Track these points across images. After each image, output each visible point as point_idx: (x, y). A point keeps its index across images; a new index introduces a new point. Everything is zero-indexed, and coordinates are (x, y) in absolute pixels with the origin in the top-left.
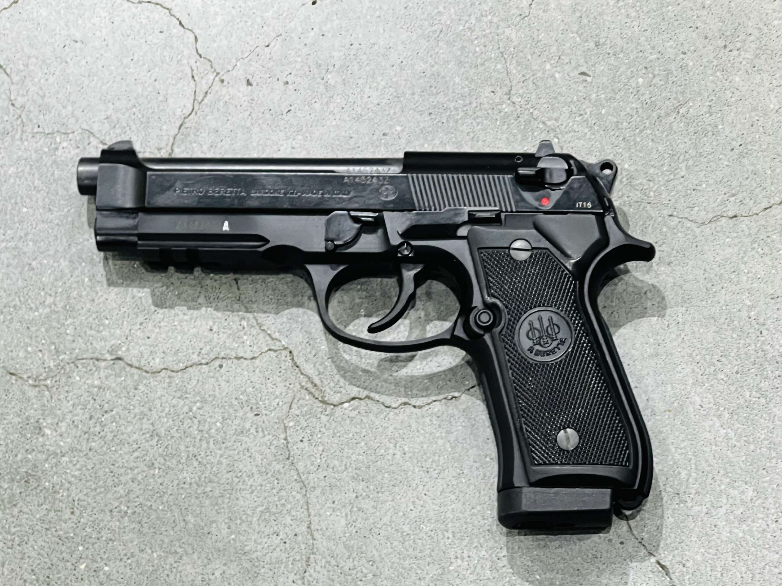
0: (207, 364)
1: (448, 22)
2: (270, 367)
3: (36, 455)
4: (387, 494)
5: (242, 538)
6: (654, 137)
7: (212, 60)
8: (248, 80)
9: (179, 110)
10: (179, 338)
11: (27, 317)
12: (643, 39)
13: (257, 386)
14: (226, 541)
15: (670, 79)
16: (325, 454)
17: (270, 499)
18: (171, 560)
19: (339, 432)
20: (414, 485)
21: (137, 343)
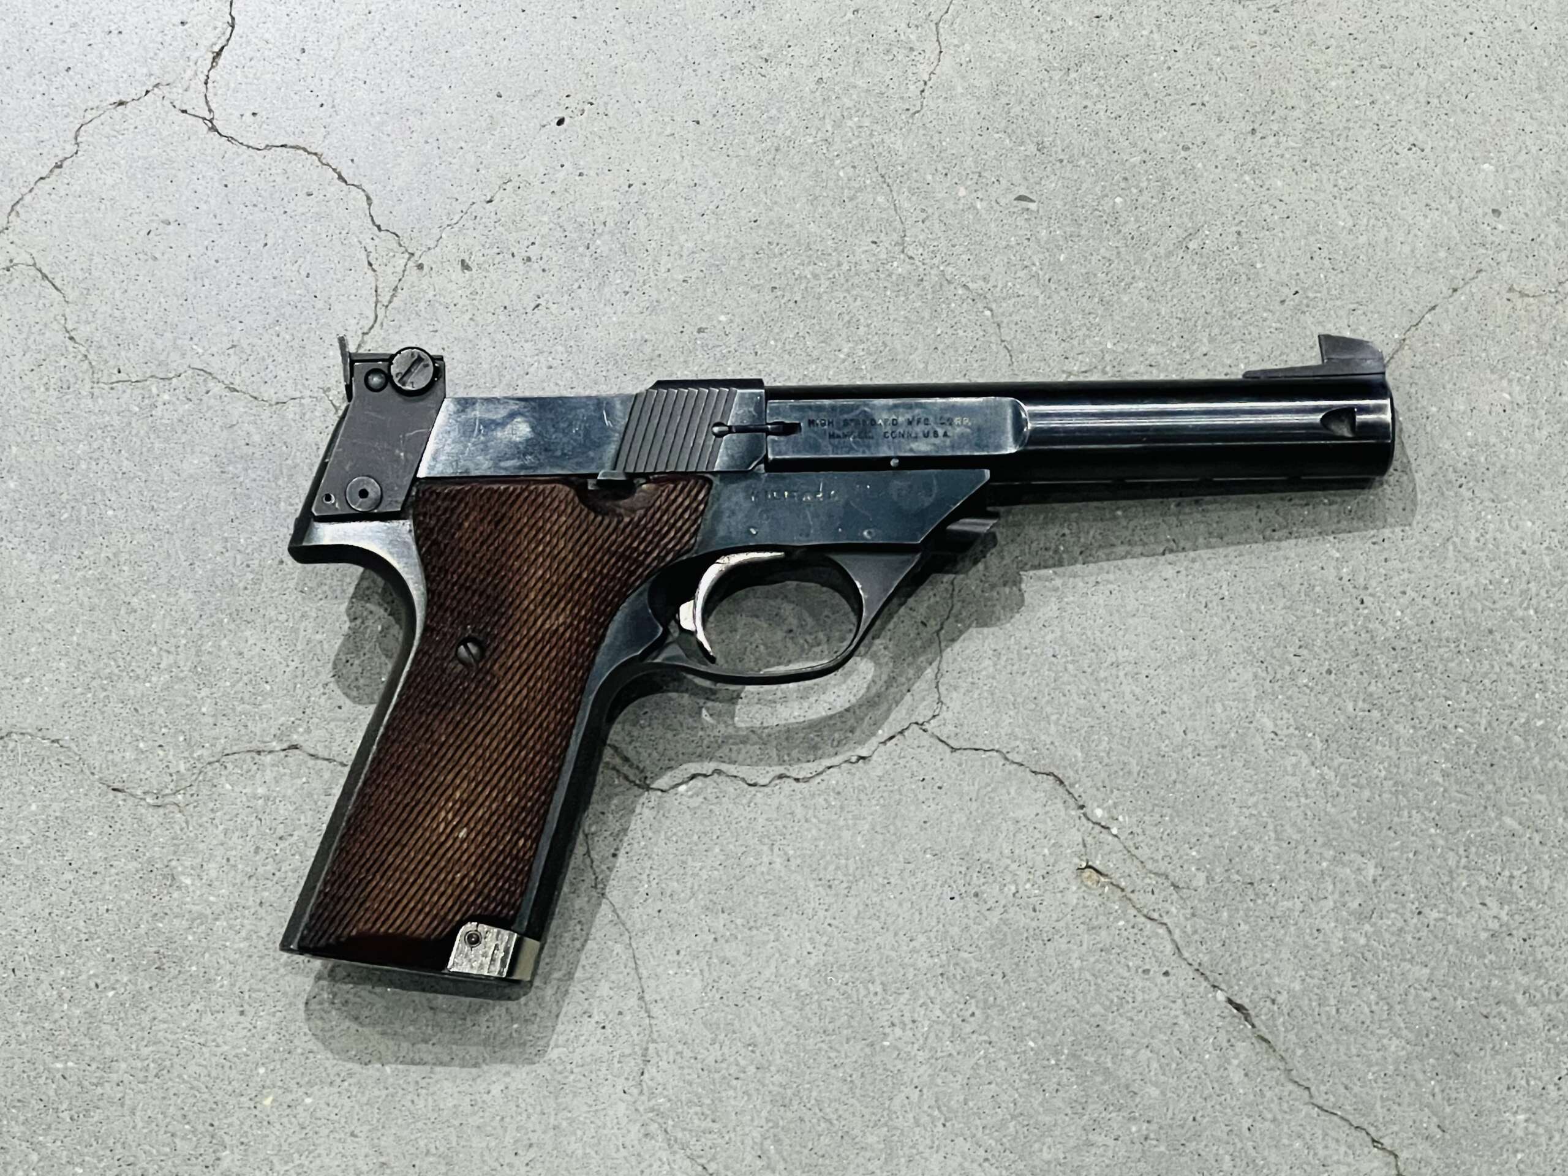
1: (788, 133)
3: (171, 922)
4: (766, 929)
5: (530, 1027)
6: (1150, 293)
7: (399, 233)
8: (463, 261)
9: (353, 322)
11: (131, 692)
12: (1115, 131)
14: (505, 1034)
15: (1167, 194)
16: (655, 873)
18: (415, 1076)
19: (675, 834)
20: (810, 911)
21: (322, 718)
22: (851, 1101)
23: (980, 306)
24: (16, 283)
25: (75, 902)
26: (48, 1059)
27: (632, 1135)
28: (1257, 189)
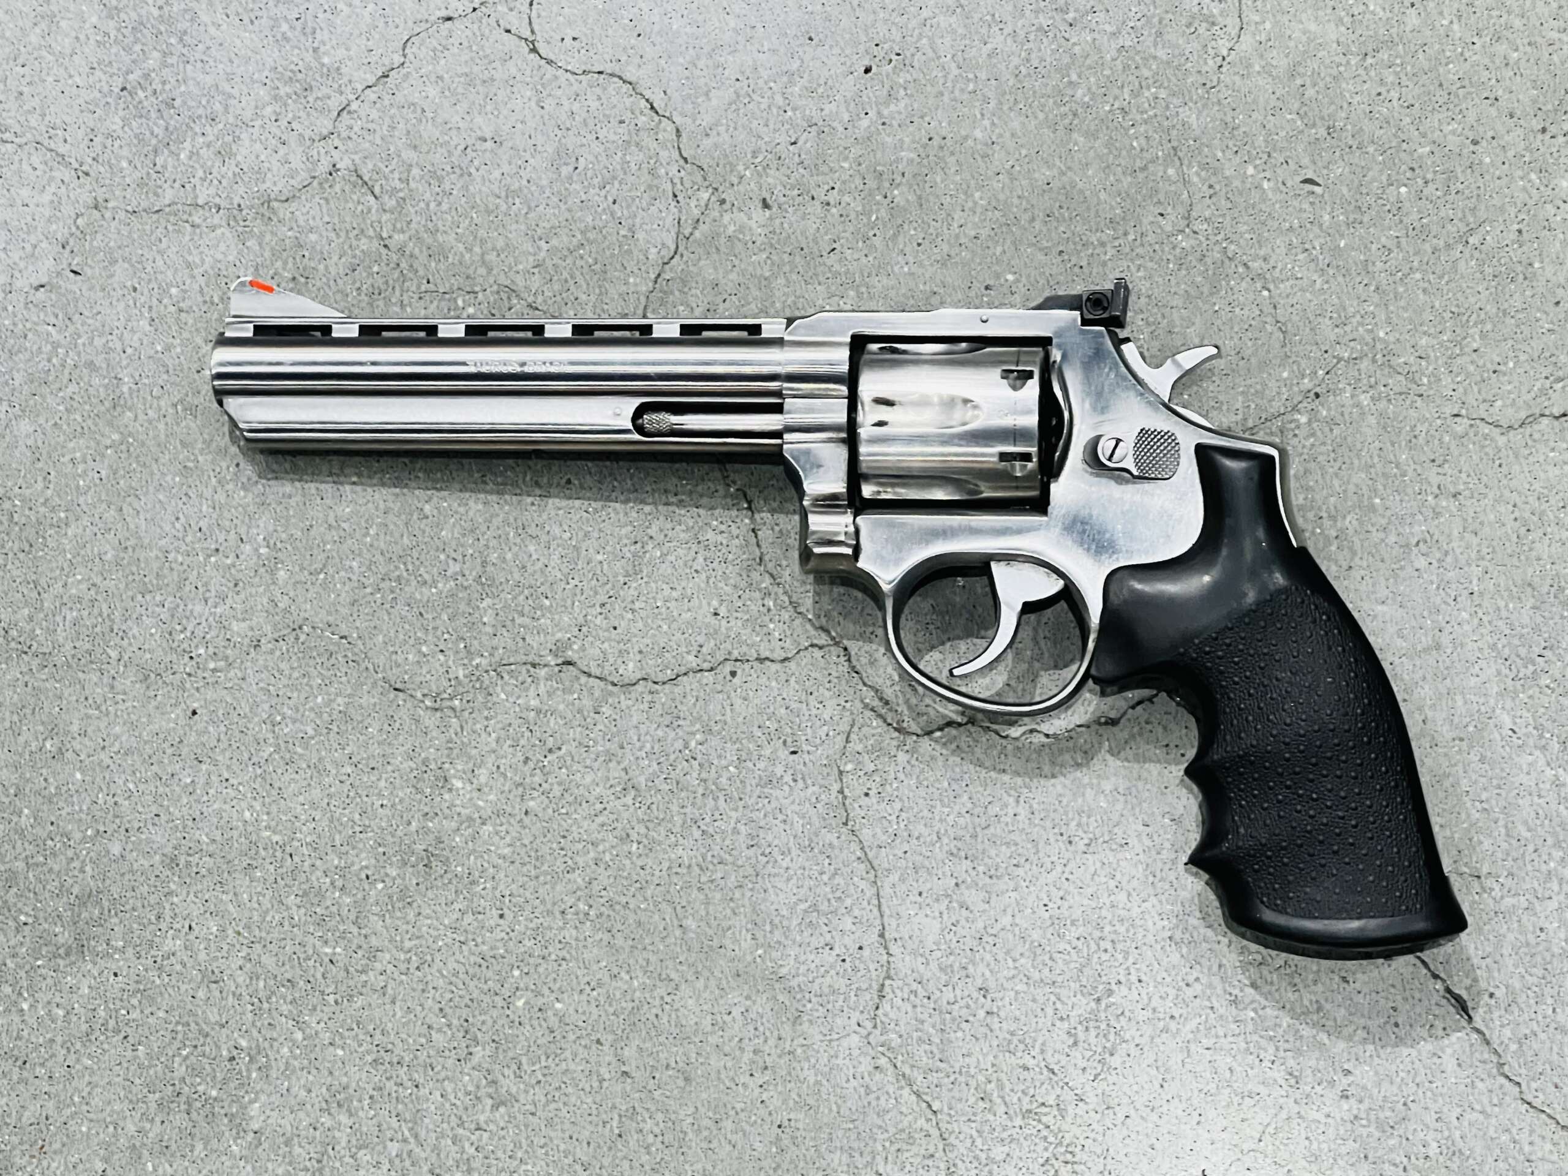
0: (712, 669)
1: (1086, 99)
2: (813, 675)
3: (440, 823)
4: (1006, 879)
5: (774, 954)
6: (1426, 285)
7: (705, 167)
8: (764, 200)
9: (654, 250)
10: (665, 627)
11: (418, 596)
12: (1408, 120)
13: (794, 705)
14: (749, 958)
15: (1452, 187)
16: (904, 815)
17: (818, 891)
18: (661, 991)
19: (926, 779)
20: (1049, 866)
21: (597, 637)
22: (1074, 1053)
23: (1259, 285)
24: (337, 188)
25: (352, 794)
26: (318, 944)
27: (862, 1069)
28: (1542, 188)
